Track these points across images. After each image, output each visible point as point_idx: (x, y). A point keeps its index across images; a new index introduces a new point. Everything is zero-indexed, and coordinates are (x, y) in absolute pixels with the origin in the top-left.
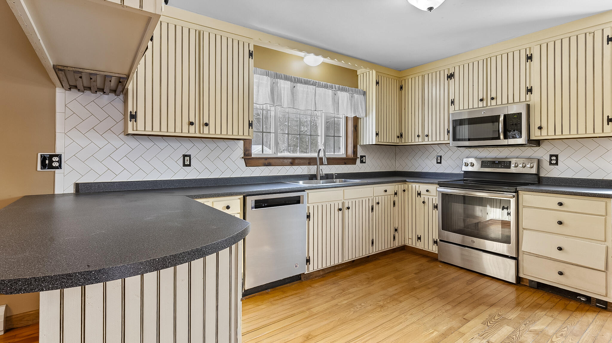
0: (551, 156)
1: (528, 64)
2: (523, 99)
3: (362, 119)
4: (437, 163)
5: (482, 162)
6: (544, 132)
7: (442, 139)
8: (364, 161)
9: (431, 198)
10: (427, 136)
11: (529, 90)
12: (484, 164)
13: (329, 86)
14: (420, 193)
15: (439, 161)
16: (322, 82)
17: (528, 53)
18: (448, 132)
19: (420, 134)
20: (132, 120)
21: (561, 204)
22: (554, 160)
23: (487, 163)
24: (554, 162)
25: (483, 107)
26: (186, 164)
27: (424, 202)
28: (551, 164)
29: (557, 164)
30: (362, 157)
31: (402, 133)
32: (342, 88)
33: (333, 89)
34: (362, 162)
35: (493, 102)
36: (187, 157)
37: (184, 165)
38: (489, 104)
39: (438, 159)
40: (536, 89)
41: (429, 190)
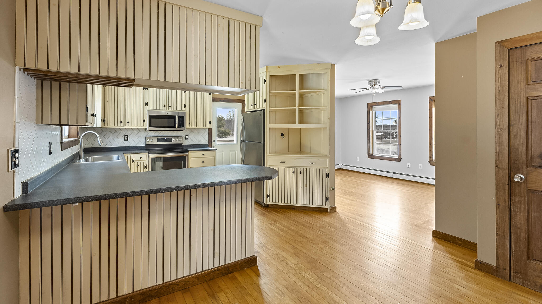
0: (186, 135)
1: (185, 94)
2: (183, 110)
4: (125, 140)
5: (158, 139)
6: (191, 125)
7: (139, 125)
10: (128, 122)
11: (185, 106)
12: (159, 140)
14: (134, 160)
18: (144, 121)
19: (122, 121)
21: (203, 155)
22: (187, 137)
23: (161, 139)
25: (165, 110)
27: (138, 165)
28: (186, 139)
29: (188, 139)
31: (105, 119)
35: (170, 108)
38: (168, 109)
39: (126, 137)
40: (188, 106)
41: (140, 157)
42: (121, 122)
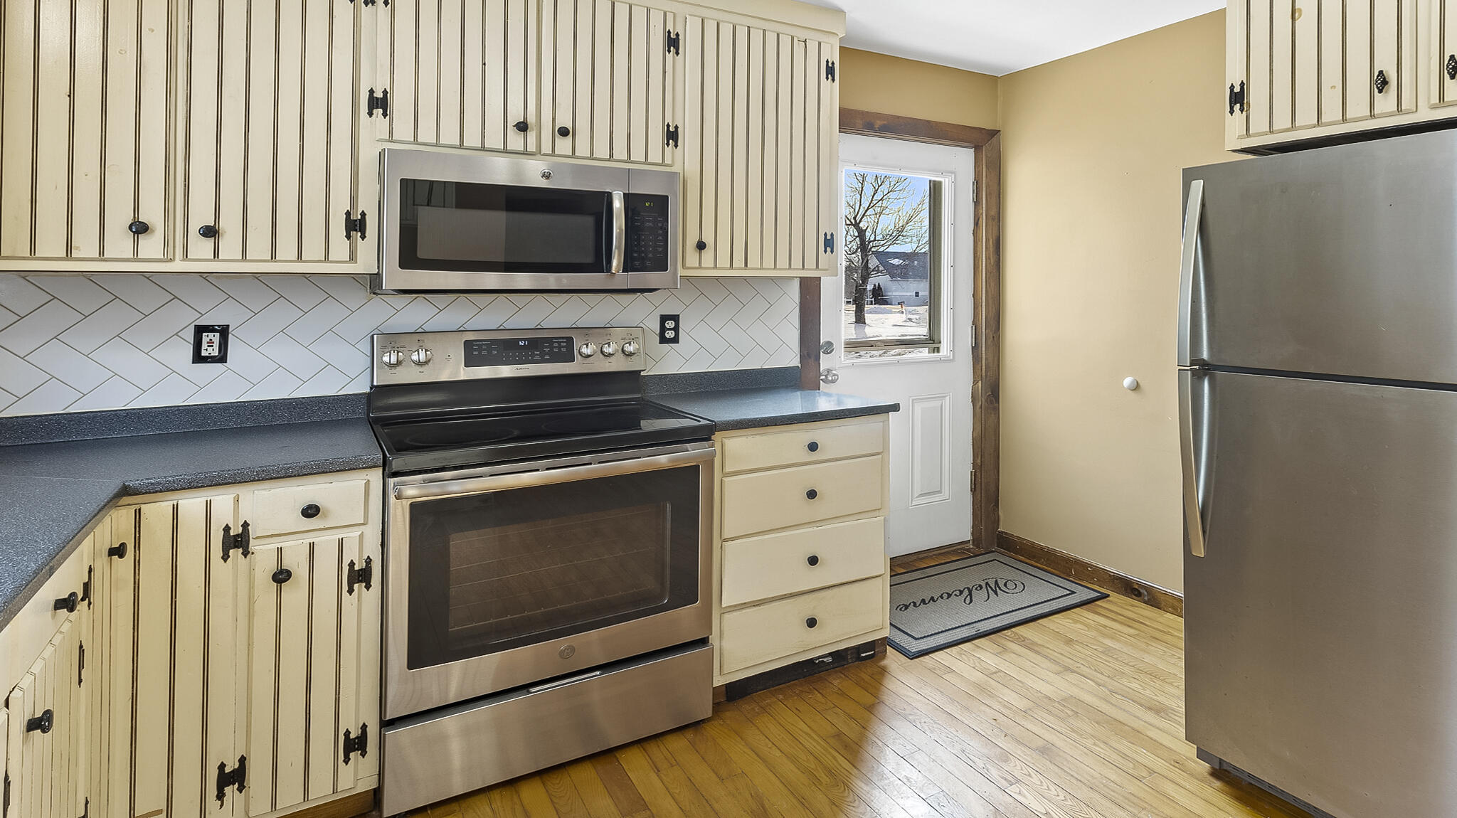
0: (664, 319)
2: (655, 156)
4: (200, 359)
5: (468, 345)
6: (708, 255)
9: (327, 542)
10: (210, 232)
11: (672, 136)
12: (475, 353)
14: (244, 535)
15: (210, 351)
17: (670, 27)
18: (354, 225)
19: (152, 213)
21: (813, 447)
22: (669, 330)
23: (489, 349)
24: (670, 334)
25: (527, 151)
27: (281, 576)
28: (663, 340)
29: (675, 340)
35: (564, 145)
38: (546, 148)
39: (205, 340)
40: (689, 137)
41: (310, 507)
42: (139, 228)
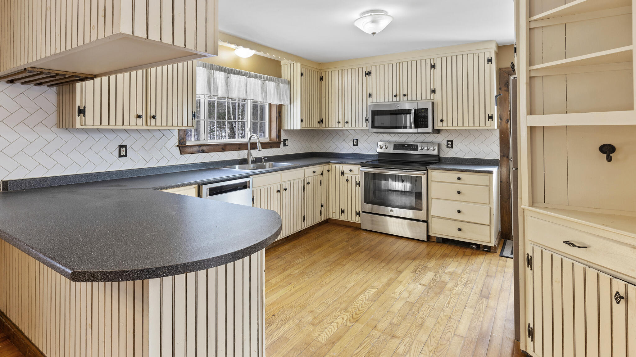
0: (448, 141)
1: (432, 71)
2: (428, 98)
3: (286, 106)
4: (354, 145)
5: (395, 145)
6: (445, 123)
7: (361, 125)
8: (287, 144)
9: (354, 177)
10: (347, 122)
11: (433, 91)
12: (396, 147)
13: (258, 76)
14: (343, 173)
15: (355, 144)
16: (252, 73)
17: (432, 62)
18: (367, 120)
19: (340, 120)
20: (80, 114)
21: (459, 179)
22: (450, 144)
23: (399, 146)
24: (450, 146)
25: (397, 101)
26: (122, 154)
27: (347, 180)
28: (448, 147)
29: (452, 147)
30: (285, 140)
31: (322, 119)
32: (270, 78)
33: (262, 79)
34: (285, 145)
35: (405, 98)
36: (123, 148)
37: (120, 156)
38: (402, 100)
39: (355, 142)
40: (438, 91)
41: (351, 170)
42: (339, 122)
